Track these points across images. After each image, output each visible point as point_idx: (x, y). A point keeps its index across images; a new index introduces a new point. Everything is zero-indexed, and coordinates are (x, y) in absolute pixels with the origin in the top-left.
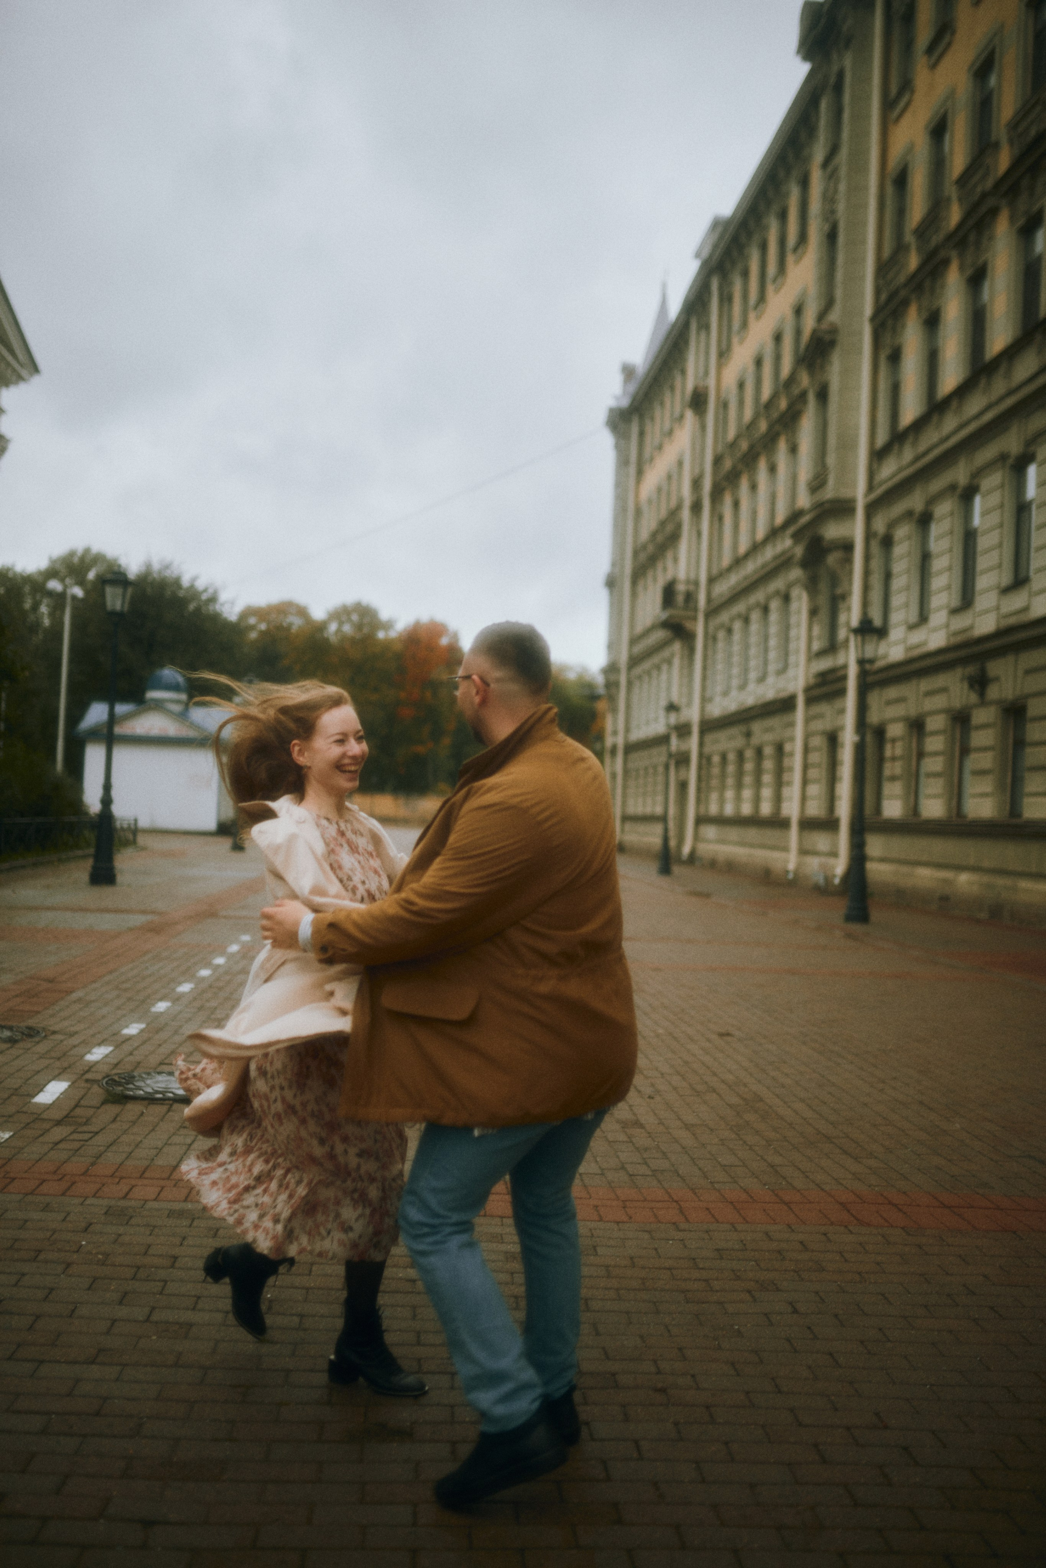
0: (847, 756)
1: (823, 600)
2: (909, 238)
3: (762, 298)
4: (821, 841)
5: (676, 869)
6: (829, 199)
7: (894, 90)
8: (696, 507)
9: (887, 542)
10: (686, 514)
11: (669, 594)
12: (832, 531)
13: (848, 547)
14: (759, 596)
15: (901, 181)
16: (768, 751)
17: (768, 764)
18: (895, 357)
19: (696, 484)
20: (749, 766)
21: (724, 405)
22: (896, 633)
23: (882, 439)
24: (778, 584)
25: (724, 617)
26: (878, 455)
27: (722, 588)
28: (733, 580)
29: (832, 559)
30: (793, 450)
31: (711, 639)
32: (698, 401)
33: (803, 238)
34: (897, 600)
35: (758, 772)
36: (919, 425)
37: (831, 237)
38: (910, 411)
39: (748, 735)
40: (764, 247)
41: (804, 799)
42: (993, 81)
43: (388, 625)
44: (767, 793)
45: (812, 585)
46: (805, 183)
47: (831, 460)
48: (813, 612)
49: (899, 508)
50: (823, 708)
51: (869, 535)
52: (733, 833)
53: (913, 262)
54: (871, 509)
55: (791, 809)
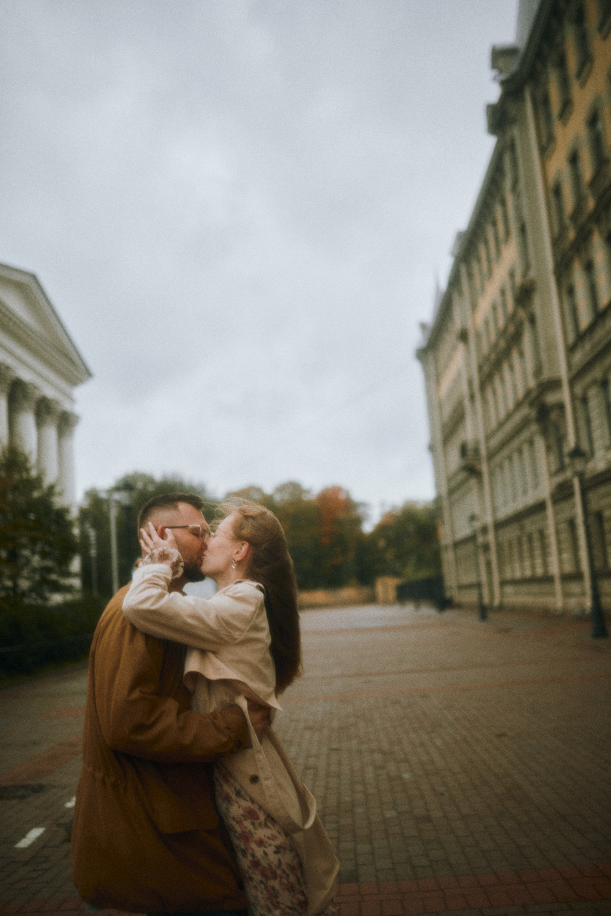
0: (581, 532)
1: (552, 440)
2: (567, 222)
3: (490, 271)
4: (575, 587)
5: (492, 616)
6: (518, 209)
7: (544, 140)
8: (472, 397)
9: (585, 400)
10: (467, 403)
11: (464, 450)
12: (551, 398)
13: (561, 407)
14: (515, 444)
15: (557, 191)
16: (536, 536)
17: (537, 544)
18: (571, 291)
19: (470, 383)
20: (526, 547)
21: (478, 336)
22: (600, 454)
23: (571, 338)
24: (525, 434)
25: (497, 459)
26: (571, 350)
27: (494, 442)
28: (499, 437)
29: (554, 415)
30: (521, 354)
31: (492, 473)
32: (463, 336)
33: (508, 233)
34: (596, 434)
35: (531, 550)
36: (592, 328)
37: (523, 230)
38: (585, 320)
39: (522, 528)
40: (486, 243)
41: (561, 562)
42: (600, 126)
43: (308, 492)
44: (538, 561)
45: (544, 432)
46: (503, 203)
47: (544, 356)
48: (548, 449)
49: (588, 378)
50: (564, 505)
51: (573, 398)
52: (523, 589)
53: (572, 234)
54: (572, 382)
55: (554, 570)
